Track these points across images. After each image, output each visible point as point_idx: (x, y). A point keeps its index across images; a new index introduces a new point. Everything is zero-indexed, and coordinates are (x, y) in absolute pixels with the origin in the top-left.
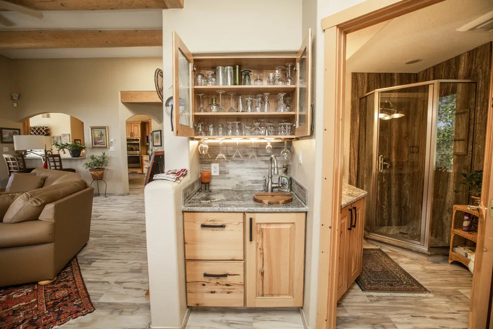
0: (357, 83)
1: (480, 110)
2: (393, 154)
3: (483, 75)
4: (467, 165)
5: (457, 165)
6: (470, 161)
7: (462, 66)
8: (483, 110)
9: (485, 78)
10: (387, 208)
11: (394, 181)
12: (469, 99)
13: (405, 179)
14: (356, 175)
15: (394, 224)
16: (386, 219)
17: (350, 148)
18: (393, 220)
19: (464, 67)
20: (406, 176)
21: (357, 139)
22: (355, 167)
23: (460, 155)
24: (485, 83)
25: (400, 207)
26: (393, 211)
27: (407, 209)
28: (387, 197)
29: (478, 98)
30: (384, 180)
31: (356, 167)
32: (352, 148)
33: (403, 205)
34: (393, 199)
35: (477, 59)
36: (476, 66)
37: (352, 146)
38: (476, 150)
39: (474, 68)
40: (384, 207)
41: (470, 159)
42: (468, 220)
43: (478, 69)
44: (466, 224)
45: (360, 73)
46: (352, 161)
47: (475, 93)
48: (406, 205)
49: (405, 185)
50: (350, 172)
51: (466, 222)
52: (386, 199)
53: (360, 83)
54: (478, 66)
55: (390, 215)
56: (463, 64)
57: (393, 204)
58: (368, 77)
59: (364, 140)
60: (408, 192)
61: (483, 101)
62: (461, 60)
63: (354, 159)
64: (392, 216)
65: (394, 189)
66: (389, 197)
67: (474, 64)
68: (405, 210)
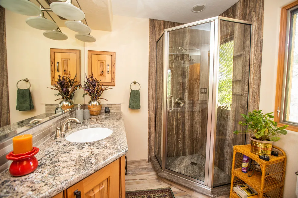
0: (155, 29)
1: (254, 51)
2: (187, 95)
3: (257, 17)
4: (244, 104)
5: (235, 104)
6: (246, 101)
7: (238, 13)
8: (257, 51)
9: (258, 20)
10: (182, 141)
11: (187, 118)
12: (244, 42)
13: (196, 115)
14: (155, 113)
15: (187, 153)
16: (181, 150)
17: (149, 88)
18: (187, 150)
19: (240, 14)
20: (197, 112)
21: (154, 80)
22: (153, 106)
23: (237, 95)
24: (258, 24)
25: (192, 139)
26: (186, 143)
27: (197, 141)
28: (182, 131)
29: (252, 40)
30: (179, 117)
31: (155, 105)
32: (150, 88)
33: (195, 137)
34: (187, 133)
35: (251, 3)
36: (250, 10)
37: (150, 86)
38: (251, 90)
39: (248, 12)
40: (179, 140)
41: (246, 98)
42: (247, 162)
43: (252, 13)
44: (245, 165)
45: (157, 20)
46: (151, 99)
47: (249, 36)
48: (197, 137)
49: (196, 120)
50: (149, 110)
51: (245, 163)
52: (181, 133)
53: (157, 29)
54: (252, 10)
55: (184, 146)
56: (239, 11)
57: (187, 137)
58: (164, 24)
59: (161, 80)
60: (198, 126)
61: (257, 42)
62: (237, 8)
63: (153, 98)
64: (186, 147)
65: (187, 124)
66: (183, 131)
67: (248, 9)
68: (196, 141)
